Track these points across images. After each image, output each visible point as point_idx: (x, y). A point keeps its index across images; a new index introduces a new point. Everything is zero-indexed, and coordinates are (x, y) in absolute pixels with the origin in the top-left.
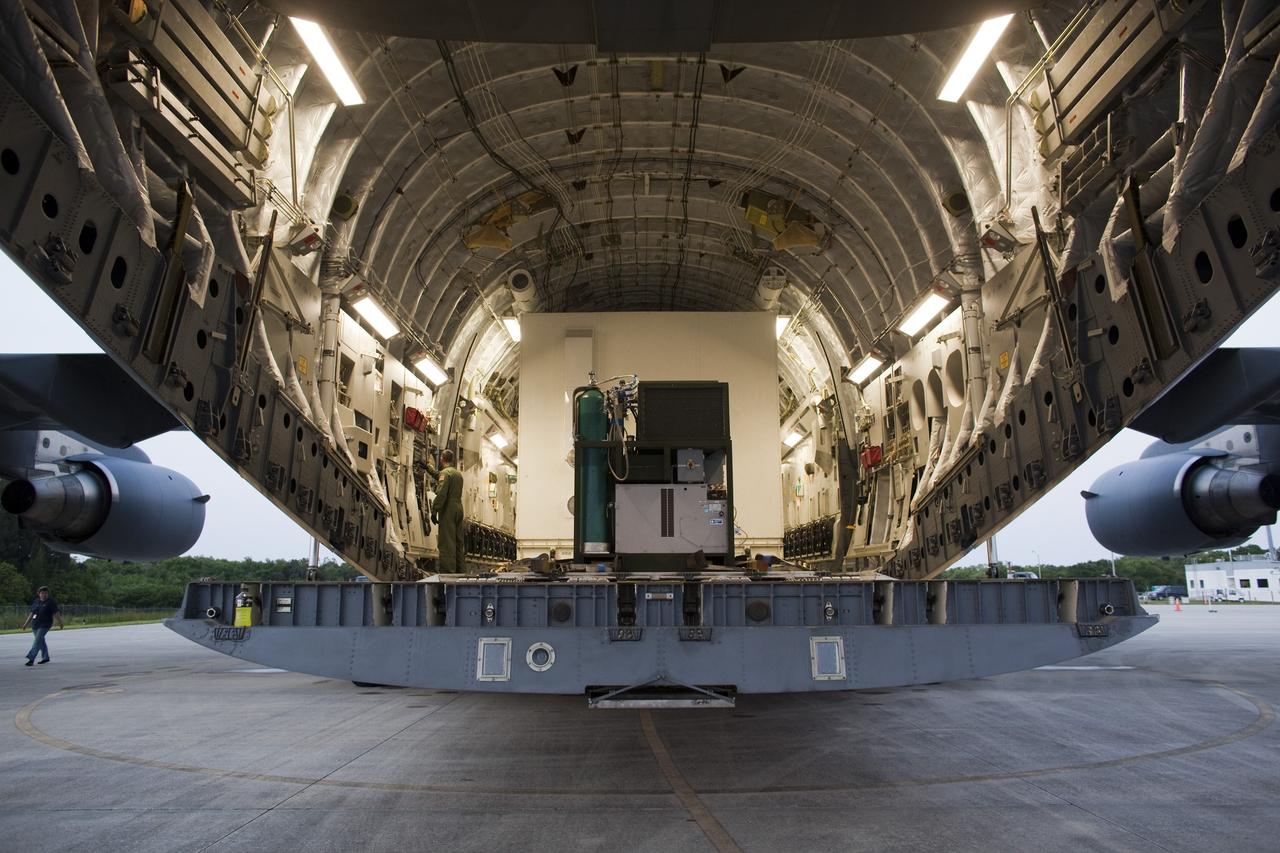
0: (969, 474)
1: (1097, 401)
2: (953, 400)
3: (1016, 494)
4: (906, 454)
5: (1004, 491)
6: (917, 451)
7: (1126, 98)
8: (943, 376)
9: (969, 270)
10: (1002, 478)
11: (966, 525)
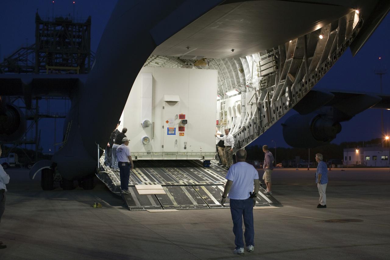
0: (240, 134)
1: (261, 127)
2: (238, 115)
3: (249, 140)
4: (226, 124)
5: (247, 139)
6: (228, 124)
7: (270, 75)
8: (236, 108)
9: (244, 86)
10: (246, 136)
11: (239, 145)
